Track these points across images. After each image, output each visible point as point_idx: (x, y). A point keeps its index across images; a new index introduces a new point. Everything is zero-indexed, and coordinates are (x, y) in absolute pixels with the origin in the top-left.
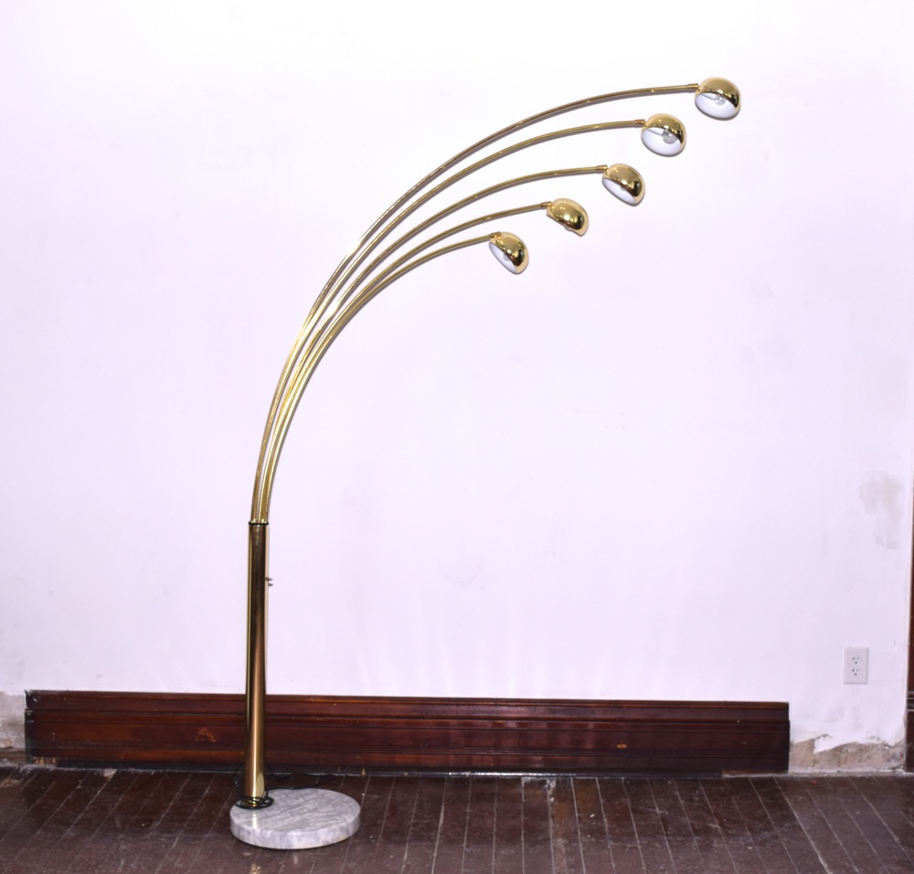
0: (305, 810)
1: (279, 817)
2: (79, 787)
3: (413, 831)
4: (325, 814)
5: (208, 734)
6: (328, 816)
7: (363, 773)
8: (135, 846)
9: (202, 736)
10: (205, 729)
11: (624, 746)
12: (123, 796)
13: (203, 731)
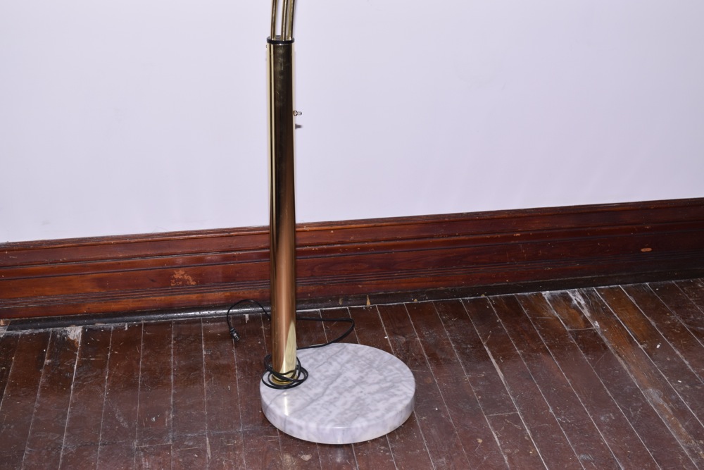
0: (350, 383)
1: (326, 398)
2: (47, 361)
3: (479, 393)
4: (376, 387)
5: (186, 277)
6: (382, 390)
7: (368, 303)
8: (160, 459)
9: (179, 280)
10: (181, 272)
11: (650, 249)
12: (107, 370)
13: (179, 274)
